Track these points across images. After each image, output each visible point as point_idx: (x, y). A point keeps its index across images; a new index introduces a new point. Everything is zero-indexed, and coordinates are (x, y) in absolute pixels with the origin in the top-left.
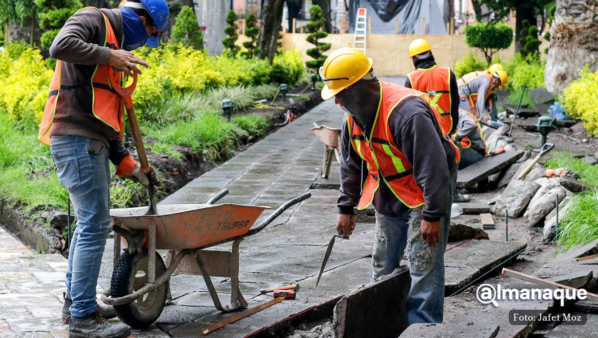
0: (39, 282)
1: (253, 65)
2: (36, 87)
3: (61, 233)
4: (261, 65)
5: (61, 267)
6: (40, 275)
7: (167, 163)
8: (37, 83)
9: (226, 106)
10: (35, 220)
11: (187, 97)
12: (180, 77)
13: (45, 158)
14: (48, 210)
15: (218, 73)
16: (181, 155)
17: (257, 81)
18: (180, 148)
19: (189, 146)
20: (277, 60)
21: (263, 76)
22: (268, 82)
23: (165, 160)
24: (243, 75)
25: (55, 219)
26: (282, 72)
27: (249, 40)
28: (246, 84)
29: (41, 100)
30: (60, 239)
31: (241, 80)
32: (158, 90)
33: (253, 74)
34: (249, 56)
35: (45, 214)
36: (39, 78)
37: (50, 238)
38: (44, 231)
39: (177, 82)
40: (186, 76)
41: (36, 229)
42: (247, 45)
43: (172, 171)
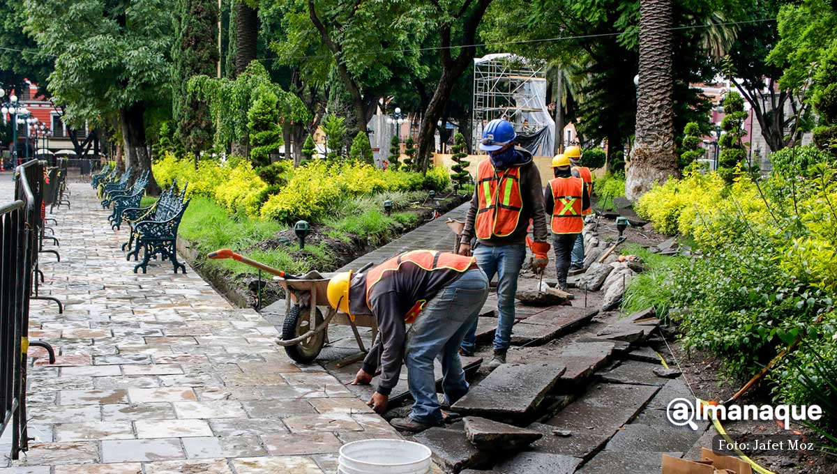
0: (235, 329)
1: (410, 176)
2: (248, 189)
3: (256, 294)
4: (416, 176)
5: (252, 318)
6: (235, 323)
7: (340, 246)
8: (249, 185)
9: (387, 205)
10: (238, 284)
11: (359, 198)
12: (354, 184)
13: (249, 239)
14: (248, 277)
15: (383, 181)
16: (350, 240)
17: (413, 189)
18: (350, 235)
19: (357, 234)
20: (429, 173)
21: (418, 184)
22: (421, 189)
23: (337, 243)
24: (402, 183)
25: (252, 283)
26: (432, 182)
27: (409, 157)
28: (405, 190)
29: (250, 198)
30: (255, 298)
31: (400, 187)
32: (337, 192)
33: (410, 183)
34: (407, 170)
35: (245, 280)
36: (251, 182)
37: (248, 298)
38: (243, 292)
39: (351, 187)
40: (359, 183)
41: (238, 291)
42: (407, 161)
43: (343, 252)
